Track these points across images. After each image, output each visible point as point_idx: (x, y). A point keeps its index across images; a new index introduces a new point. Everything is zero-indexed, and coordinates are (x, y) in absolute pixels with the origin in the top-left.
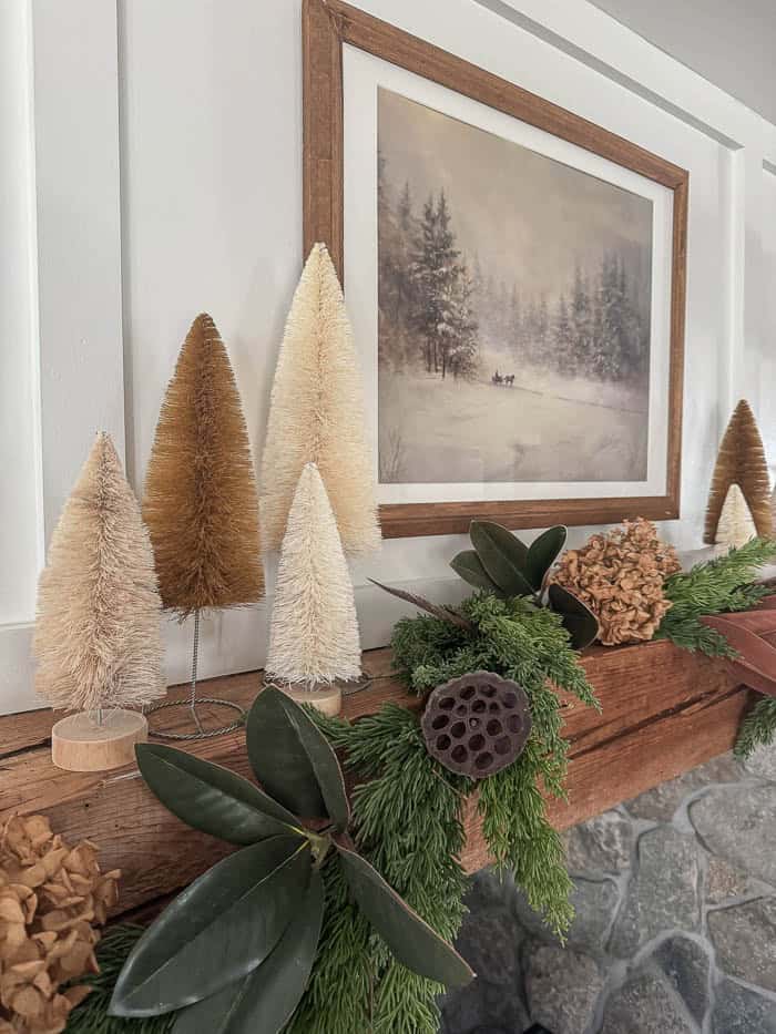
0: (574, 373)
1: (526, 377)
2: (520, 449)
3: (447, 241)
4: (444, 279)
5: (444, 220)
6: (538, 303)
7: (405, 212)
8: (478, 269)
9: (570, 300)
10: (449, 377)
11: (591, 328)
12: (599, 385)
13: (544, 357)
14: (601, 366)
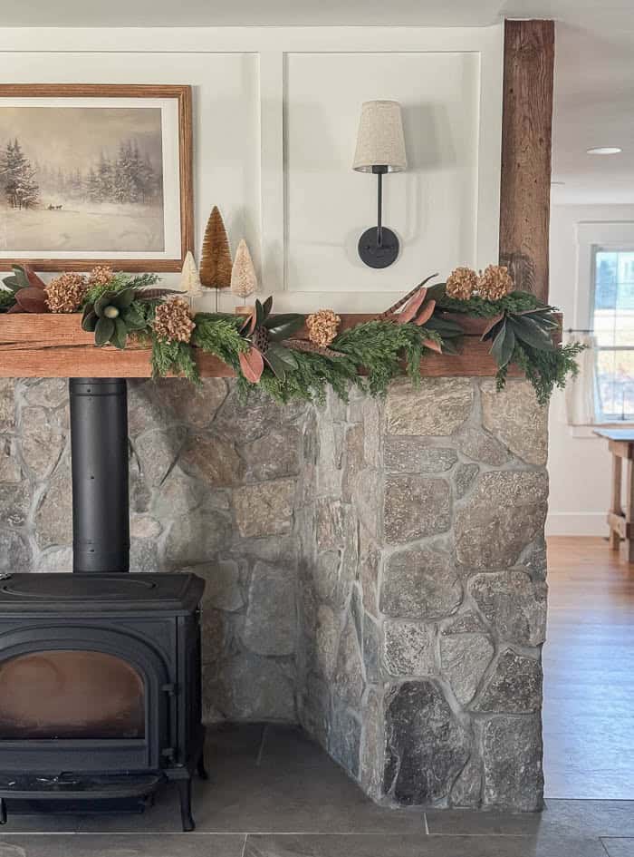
0: (102, 201)
1: (67, 206)
2: (66, 236)
3: (21, 156)
4: (19, 171)
5: (17, 148)
6: (75, 172)
8: (36, 163)
9: (96, 169)
10: (23, 209)
11: (113, 180)
12: (120, 205)
13: (81, 196)
14: (121, 196)
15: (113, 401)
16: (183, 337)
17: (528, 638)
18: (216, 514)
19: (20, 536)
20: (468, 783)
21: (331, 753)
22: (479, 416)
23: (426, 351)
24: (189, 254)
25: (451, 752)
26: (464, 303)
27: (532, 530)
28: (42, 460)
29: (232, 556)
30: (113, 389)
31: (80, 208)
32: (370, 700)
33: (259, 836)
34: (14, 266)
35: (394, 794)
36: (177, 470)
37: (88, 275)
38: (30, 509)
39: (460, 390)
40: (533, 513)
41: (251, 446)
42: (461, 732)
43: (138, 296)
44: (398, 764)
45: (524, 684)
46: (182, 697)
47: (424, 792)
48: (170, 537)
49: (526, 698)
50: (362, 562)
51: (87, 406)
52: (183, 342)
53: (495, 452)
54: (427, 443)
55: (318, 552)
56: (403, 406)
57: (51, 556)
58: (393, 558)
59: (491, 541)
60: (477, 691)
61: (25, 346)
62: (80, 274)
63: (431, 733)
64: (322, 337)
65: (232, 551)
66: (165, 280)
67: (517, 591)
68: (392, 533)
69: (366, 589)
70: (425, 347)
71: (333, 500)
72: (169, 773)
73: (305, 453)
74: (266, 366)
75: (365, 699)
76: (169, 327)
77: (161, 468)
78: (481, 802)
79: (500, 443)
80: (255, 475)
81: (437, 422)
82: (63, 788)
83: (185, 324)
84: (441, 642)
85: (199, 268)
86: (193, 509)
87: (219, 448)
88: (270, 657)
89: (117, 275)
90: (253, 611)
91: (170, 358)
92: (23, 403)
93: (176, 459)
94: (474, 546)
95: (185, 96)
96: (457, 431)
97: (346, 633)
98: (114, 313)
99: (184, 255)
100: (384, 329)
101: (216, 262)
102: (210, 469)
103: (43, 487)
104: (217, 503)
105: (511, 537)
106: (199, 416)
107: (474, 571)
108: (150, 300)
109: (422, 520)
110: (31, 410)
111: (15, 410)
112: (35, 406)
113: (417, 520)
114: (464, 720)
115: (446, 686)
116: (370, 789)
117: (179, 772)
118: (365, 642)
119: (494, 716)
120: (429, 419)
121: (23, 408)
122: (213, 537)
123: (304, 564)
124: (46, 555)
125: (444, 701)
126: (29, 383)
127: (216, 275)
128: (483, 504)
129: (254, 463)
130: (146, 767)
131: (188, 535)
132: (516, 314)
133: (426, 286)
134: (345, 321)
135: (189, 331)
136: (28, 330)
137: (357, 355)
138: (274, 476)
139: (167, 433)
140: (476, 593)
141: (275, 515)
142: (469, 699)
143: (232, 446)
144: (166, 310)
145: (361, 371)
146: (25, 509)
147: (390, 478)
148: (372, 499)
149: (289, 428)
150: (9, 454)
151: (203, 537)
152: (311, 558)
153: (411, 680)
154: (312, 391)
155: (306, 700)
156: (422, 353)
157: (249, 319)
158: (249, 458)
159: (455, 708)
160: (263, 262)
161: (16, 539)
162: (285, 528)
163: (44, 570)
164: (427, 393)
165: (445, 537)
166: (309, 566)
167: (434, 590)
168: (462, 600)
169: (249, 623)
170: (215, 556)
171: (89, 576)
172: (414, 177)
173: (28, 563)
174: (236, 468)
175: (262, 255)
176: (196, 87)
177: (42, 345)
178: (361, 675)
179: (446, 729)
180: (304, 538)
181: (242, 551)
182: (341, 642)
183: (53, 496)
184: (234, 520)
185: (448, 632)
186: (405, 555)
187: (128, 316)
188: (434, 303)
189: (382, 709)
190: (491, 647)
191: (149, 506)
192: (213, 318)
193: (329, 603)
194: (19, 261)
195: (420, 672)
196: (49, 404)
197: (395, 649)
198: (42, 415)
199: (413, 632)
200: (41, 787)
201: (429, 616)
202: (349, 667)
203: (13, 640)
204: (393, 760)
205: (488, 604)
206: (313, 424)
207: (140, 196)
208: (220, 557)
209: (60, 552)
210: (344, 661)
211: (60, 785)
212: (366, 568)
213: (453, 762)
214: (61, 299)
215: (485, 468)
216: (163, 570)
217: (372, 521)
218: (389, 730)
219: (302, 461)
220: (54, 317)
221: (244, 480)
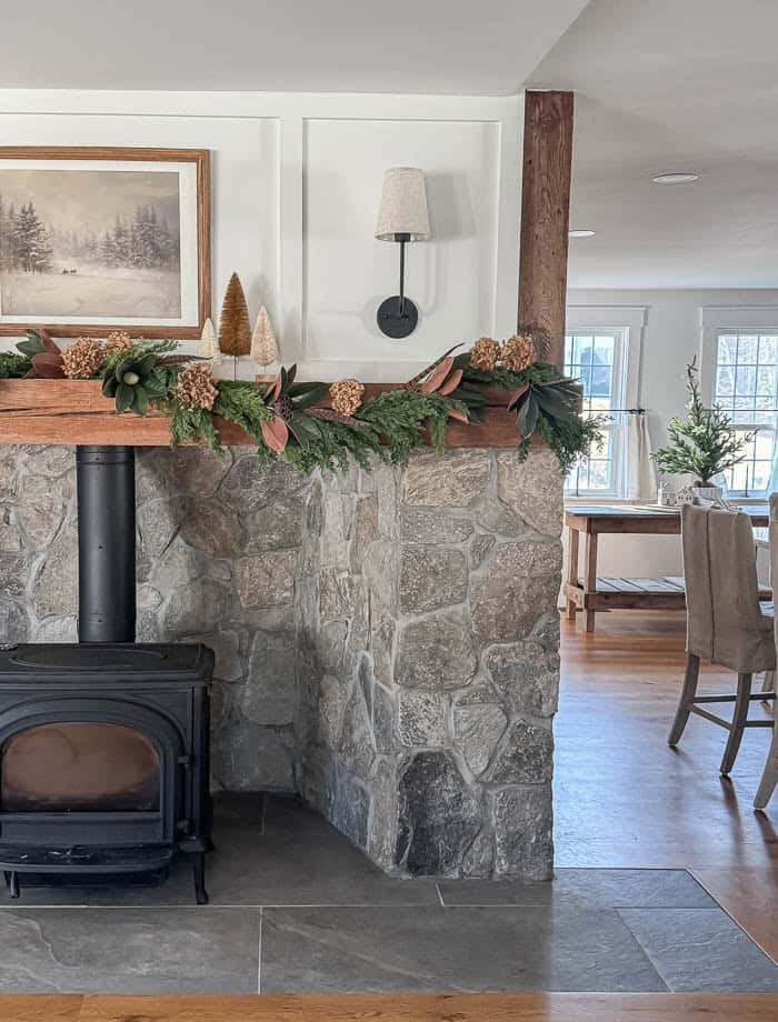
0: (117, 266)
1: (83, 270)
2: (80, 301)
3: (34, 219)
4: (33, 235)
5: (31, 211)
6: (90, 236)
7: (12, 212)
8: (51, 227)
9: (112, 233)
10: (37, 273)
11: (129, 244)
12: (137, 271)
13: (97, 260)
14: (138, 261)
15: (121, 469)
16: (206, 405)
17: (541, 708)
18: (216, 584)
19: (19, 606)
20: (479, 853)
21: (334, 823)
22: (495, 487)
23: (451, 420)
24: (208, 321)
25: (463, 823)
26: (487, 373)
27: (546, 601)
28: (42, 529)
29: (232, 626)
30: (121, 457)
31: (95, 273)
32: (381, 771)
33: (274, 909)
34: (29, 331)
35: (406, 866)
36: (179, 540)
37: (105, 341)
38: (29, 580)
39: (478, 461)
40: (547, 584)
41: (253, 517)
42: (473, 802)
43: (160, 362)
44: (411, 834)
45: (536, 754)
46: (197, 770)
47: (436, 863)
48: (170, 607)
49: (538, 768)
50: (373, 633)
51: (95, 476)
52: (205, 410)
53: (512, 524)
54: (443, 513)
55: (322, 622)
56: (420, 477)
57: (49, 627)
58: (409, 628)
59: (505, 612)
60: (491, 761)
61: (40, 412)
62: (97, 340)
63: (444, 804)
64: (346, 406)
65: (232, 621)
66: (185, 347)
67: (531, 662)
68: (408, 603)
69: (378, 659)
70: (450, 417)
71: (340, 571)
72: (185, 846)
73: (308, 525)
74: (291, 435)
75: (374, 770)
76: (192, 394)
77: (163, 538)
78: (492, 871)
79: (515, 514)
80: (257, 546)
81: (453, 493)
82: (75, 861)
83: (208, 391)
84: (455, 713)
85: (219, 336)
86: (193, 580)
87: (223, 520)
88: (268, 727)
89: (136, 342)
90: (253, 681)
91: (192, 425)
92: (24, 472)
93: (179, 529)
94: (489, 617)
95: (203, 160)
96: (473, 502)
97: (353, 703)
98: (134, 379)
99: (202, 323)
100: (409, 398)
101: (236, 330)
102: (212, 540)
103: (43, 556)
104: (218, 573)
105: (526, 608)
106: (203, 486)
107: (489, 641)
108: (171, 366)
109: (438, 591)
110: (30, 479)
111: (16, 479)
112: (36, 475)
113: (433, 591)
114: (477, 790)
115: (459, 756)
116: (380, 860)
117: (194, 845)
118: (376, 712)
119: (506, 786)
120: (446, 490)
121: (25, 477)
122: (214, 607)
123: (305, 634)
124: (44, 626)
125: (457, 771)
126: (32, 451)
127: (235, 342)
128: (498, 576)
129: (256, 533)
130: (161, 841)
131: (188, 605)
132: (541, 384)
133: (453, 355)
134: (371, 390)
135: (212, 398)
136: (44, 396)
137: (381, 425)
138: (274, 547)
139: (170, 503)
140: (490, 664)
141: (277, 585)
142: (482, 769)
143: (235, 516)
144: (190, 377)
145: (384, 441)
146: (23, 579)
147: (407, 549)
148: (386, 570)
149: (292, 499)
150: (8, 523)
151: (205, 606)
152: (314, 629)
153: (425, 750)
154: (335, 460)
155: (306, 770)
156: (447, 422)
157: (272, 387)
158: (251, 528)
159: (468, 778)
160: (281, 330)
161: (13, 609)
162: (286, 597)
163: (42, 640)
164: (444, 465)
165: (459, 608)
166: (312, 636)
167: (449, 661)
168: (476, 671)
169: (248, 693)
170: (216, 625)
171: (94, 647)
172: (433, 247)
173: (26, 632)
174: (238, 538)
175: (281, 321)
176: (215, 152)
177: (59, 411)
178: (370, 746)
179: (458, 799)
180: (306, 610)
181: (243, 621)
182: (347, 712)
183: (52, 566)
184: (236, 590)
185: (462, 703)
186: (422, 626)
187: (148, 383)
188: (460, 373)
189: (395, 780)
190: (504, 717)
191: (150, 576)
192: (236, 385)
193: (333, 673)
194: (33, 325)
195: (434, 743)
196: (50, 474)
197: (409, 720)
198: (44, 484)
199: (427, 702)
200: (52, 861)
201: (444, 687)
202: (356, 737)
203: (25, 711)
204: (406, 831)
205: (502, 674)
206: (318, 495)
207: (157, 262)
208: (220, 628)
209: (58, 622)
210: (351, 731)
211: (75, 859)
212: (379, 638)
213: (465, 832)
214: (78, 364)
215: (500, 539)
216: (163, 640)
217: (387, 592)
218: (402, 801)
219: (304, 533)
220: (70, 383)
221: (246, 550)
